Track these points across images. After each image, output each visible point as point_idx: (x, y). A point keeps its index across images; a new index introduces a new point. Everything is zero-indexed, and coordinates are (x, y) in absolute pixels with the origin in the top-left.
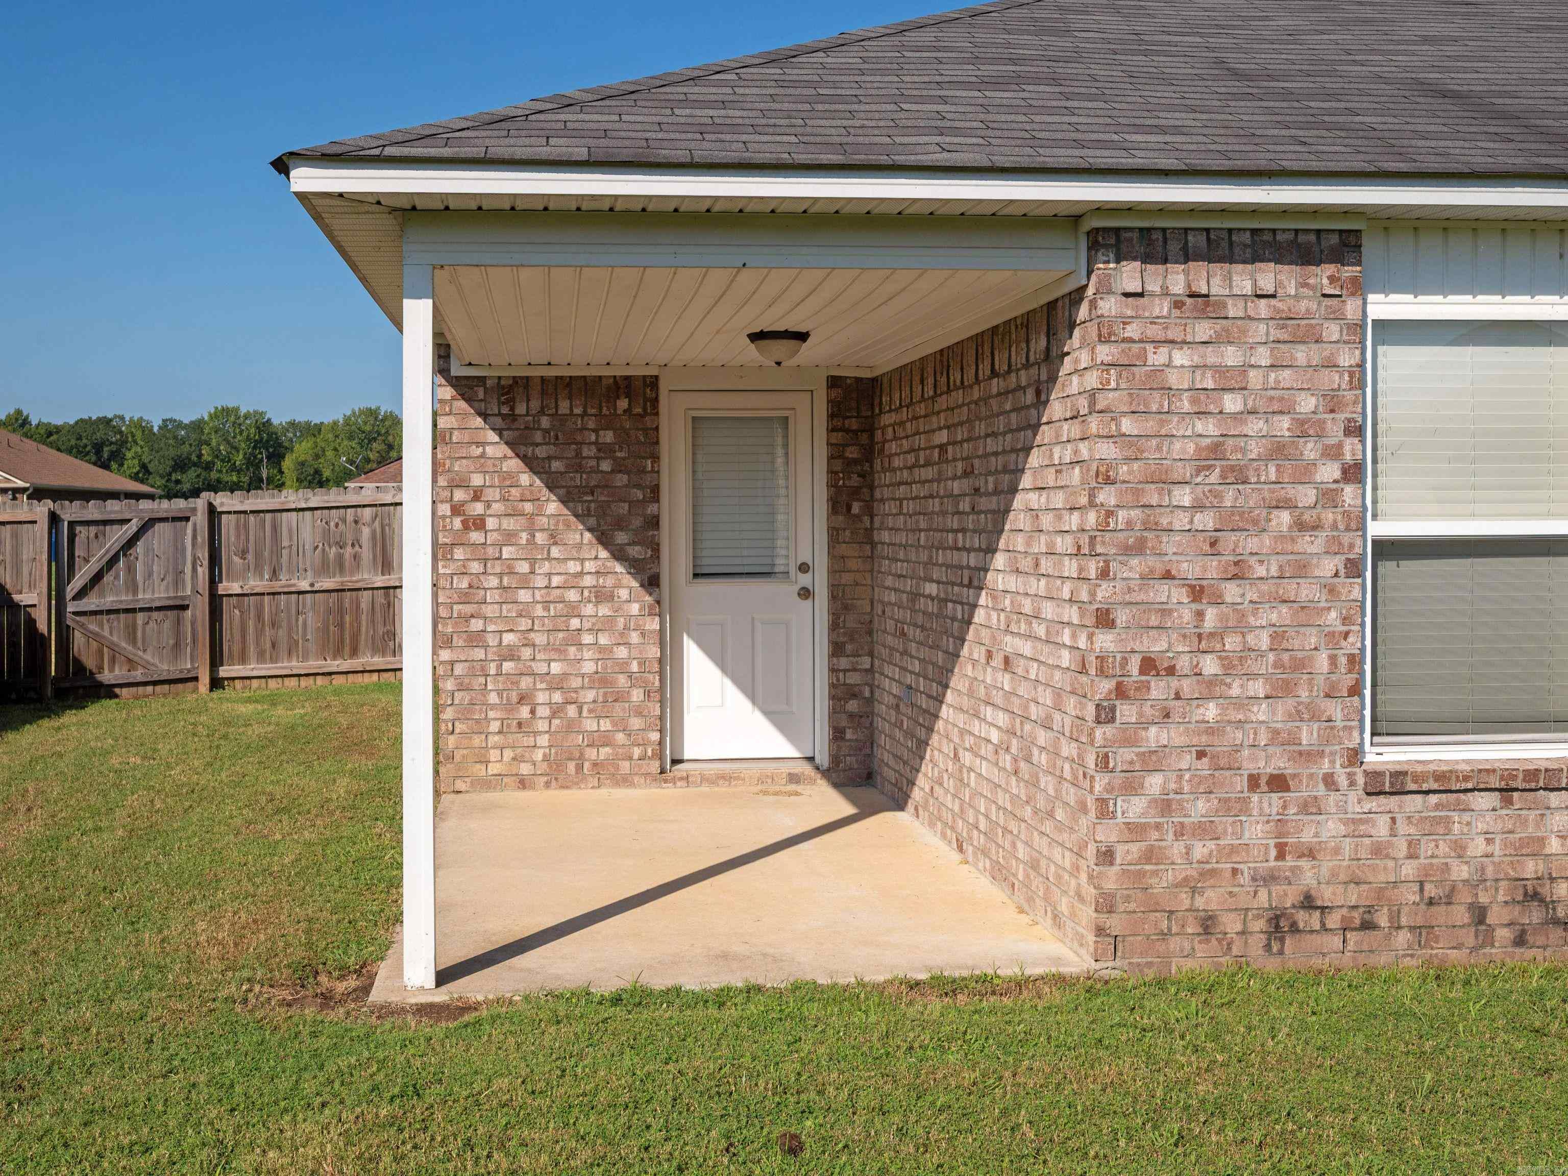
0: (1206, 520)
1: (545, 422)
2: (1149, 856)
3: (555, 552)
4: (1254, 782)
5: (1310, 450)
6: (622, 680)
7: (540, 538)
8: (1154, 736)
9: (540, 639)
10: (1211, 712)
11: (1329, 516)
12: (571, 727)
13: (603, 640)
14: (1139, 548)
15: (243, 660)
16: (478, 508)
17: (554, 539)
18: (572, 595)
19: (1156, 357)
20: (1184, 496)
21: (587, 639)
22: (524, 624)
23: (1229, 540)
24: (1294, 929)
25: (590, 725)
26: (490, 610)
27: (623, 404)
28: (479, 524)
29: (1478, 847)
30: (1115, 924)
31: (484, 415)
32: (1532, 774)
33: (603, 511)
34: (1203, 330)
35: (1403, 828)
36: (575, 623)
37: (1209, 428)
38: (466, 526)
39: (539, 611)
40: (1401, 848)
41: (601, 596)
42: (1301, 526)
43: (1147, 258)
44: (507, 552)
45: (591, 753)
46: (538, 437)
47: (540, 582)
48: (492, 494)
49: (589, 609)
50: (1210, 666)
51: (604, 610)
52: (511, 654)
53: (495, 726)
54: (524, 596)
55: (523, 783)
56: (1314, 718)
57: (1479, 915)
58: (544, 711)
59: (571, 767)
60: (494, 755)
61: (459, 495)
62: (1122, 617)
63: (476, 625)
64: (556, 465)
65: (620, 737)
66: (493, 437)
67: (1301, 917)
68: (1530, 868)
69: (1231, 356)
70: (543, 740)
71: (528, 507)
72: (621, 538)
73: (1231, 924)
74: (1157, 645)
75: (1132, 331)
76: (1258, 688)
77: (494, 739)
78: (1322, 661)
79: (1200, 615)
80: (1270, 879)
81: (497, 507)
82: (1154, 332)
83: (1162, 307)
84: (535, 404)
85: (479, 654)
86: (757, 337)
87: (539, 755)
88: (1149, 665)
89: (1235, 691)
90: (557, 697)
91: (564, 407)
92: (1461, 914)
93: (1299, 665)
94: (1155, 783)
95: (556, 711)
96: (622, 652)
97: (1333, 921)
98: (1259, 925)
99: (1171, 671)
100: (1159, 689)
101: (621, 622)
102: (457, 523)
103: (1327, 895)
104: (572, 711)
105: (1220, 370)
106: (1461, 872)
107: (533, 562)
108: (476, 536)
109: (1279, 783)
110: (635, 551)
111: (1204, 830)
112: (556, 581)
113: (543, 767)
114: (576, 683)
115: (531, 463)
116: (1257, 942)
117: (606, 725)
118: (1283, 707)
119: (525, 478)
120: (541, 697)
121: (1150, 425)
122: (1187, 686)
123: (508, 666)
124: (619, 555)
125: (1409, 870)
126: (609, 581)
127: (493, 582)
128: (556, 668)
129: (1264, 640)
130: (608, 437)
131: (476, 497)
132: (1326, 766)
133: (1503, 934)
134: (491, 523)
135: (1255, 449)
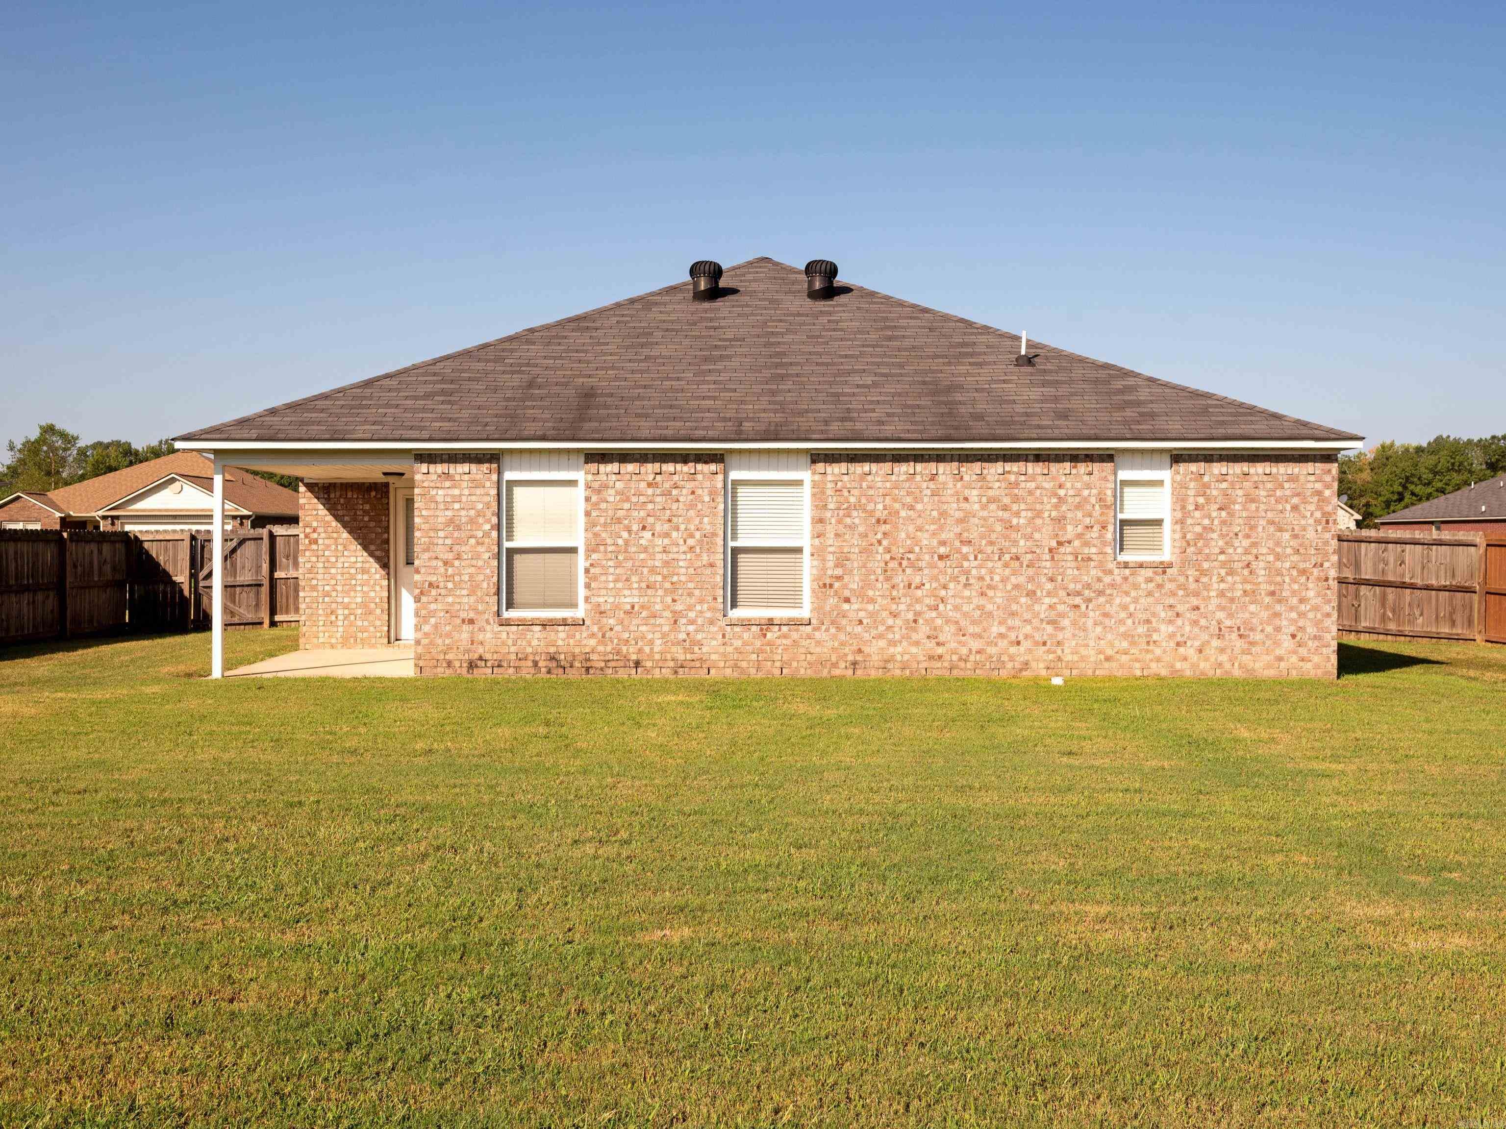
0: (448, 541)
1: (342, 501)
2: (431, 643)
3: (346, 553)
4: (463, 621)
5: (481, 520)
6: (373, 606)
7: (340, 548)
8: (433, 606)
9: (339, 588)
10: (450, 599)
11: (487, 540)
12: (351, 624)
13: (365, 589)
14: (427, 550)
15: (287, 613)
16: (315, 536)
17: (345, 549)
18: (353, 571)
19: (433, 492)
20: (441, 534)
21: (359, 588)
22: (333, 582)
23: (456, 548)
24: (477, 666)
25: (359, 623)
26: (320, 577)
27: (373, 494)
28: (315, 542)
29: (535, 643)
30: (421, 663)
31: (318, 498)
32: (551, 620)
33: (364, 539)
34: (448, 484)
35: (511, 636)
36: (354, 582)
37: (449, 513)
38: (310, 543)
39: (339, 577)
40: (510, 642)
41: (364, 571)
42: (478, 543)
43: (430, 462)
44: (327, 553)
45: (360, 635)
46: (339, 507)
47: (340, 565)
48: (321, 530)
49: (359, 577)
50: (450, 585)
51: (365, 577)
52: (328, 595)
53: (321, 623)
54: (333, 571)
55: (332, 646)
56: (482, 602)
57: (536, 664)
58: (341, 617)
59: (352, 640)
60: (321, 635)
61: (308, 530)
62: (423, 570)
63: (314, 582)
64: (346, 518)
65: (372, 629)
66: (321, 507)
67: (479, 662)
68: (552, 650)
69: (456, 492)
70: (341, 629)
71: (335, 535)
72: (372, 547)
73: (457, 664)
74: (433, 579)
75: (426, 484)
76: (465, 592)
77: (321, 628)
78: (485, 585)
79: (446, 570)
80: (468, 651)
81: (323, 535)
82: (432, 485)
83: (434, 477)
84: (338, 494)
85: (315, 594)
86: (385, 474)
87: (339, 635)
88: (431, 585)
89: (458, 593)
90: (346, 612)
91: (349, 495)
92: (530, 664)
93: (478, 586)
94: (433, 621)
95: (346, 617)
96: (372, 594)
97: (489, 664)
98: (465, 665)
99: (438, 587)
100: (434, 592)
101: (372, 582)
102: (307, 541)
103: (488, 656)
104: (352, 618)
105: (453, 496)
106: (529, 650)
107: (337, 557)
108: (314, 547)
109: (471, 621)
110: (378, 553)
111: (449, 635)
112: (346, 565)
113: (340, 640)
114: (354, 606)
115: (337, 517)
116: (465, 670)
117: (366, 623)
118: (472, 599)
119: (334, 523)
120: (340, 612)
121: (431, 513)
122: (443, 592)
123: (326, 599)
124: (371, 555)
125: (513, 649)
126: (367, 565)
127: (321, 565)
128: (346, 600)
129: (466, 578)
130: (367, 507)
131: (314, 531)
132: (486, 616)
133: (544, 670)
134: (320, 542)
135: (464, 520)
